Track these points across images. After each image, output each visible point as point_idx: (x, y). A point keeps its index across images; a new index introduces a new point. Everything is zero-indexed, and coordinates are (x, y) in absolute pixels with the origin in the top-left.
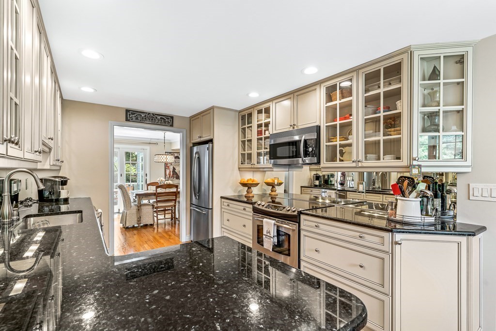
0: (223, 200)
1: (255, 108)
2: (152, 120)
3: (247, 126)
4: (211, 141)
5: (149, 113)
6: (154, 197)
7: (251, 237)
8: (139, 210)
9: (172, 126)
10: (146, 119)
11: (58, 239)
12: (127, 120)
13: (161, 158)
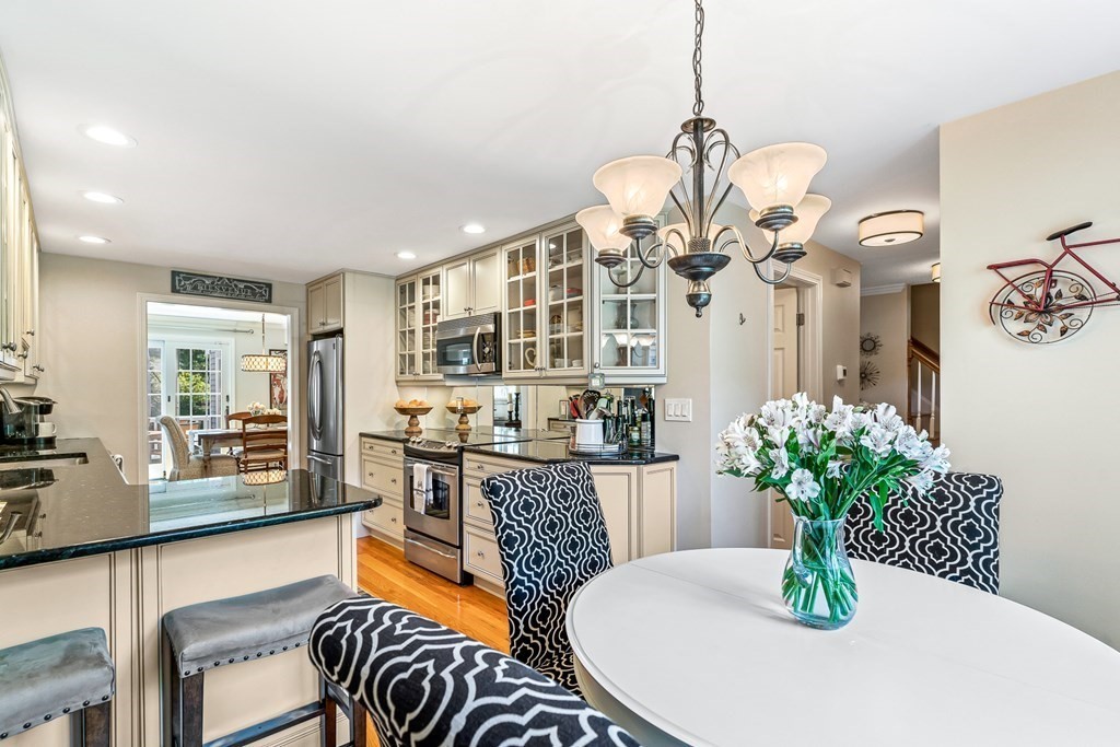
0: (364, 439)
1: (420, 275)
2: (227, 290)
3: (408, 305)
4: (340, 332)
5: (221, 278)
6: (239, 441)
7: (402, 499)
8: (206, 467)
9: (269, 301)
10: (213, 288)
11: (35, 515)
12: (174, 290)
13: (256, 363)
